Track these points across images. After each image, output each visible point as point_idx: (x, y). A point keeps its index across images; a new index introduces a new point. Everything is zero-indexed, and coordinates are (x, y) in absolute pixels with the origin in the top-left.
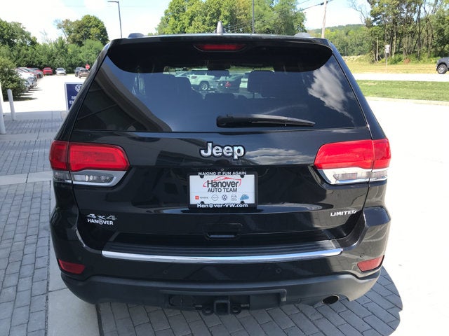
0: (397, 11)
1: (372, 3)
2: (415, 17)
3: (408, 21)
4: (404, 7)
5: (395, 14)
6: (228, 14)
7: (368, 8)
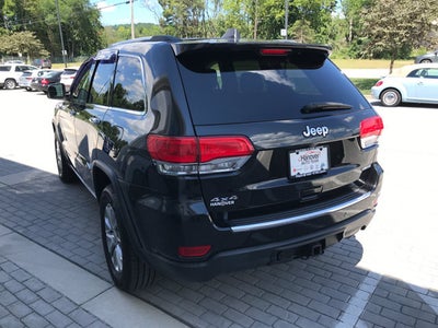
0: (185, 14)
1: (163, 5)
2: (200, 20)
3: (195, 23)
4: (190, 10)
5: (185, 17)
6: (13, 4)
7: (160, 10)
